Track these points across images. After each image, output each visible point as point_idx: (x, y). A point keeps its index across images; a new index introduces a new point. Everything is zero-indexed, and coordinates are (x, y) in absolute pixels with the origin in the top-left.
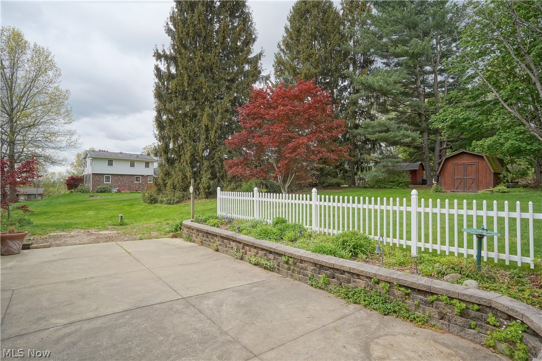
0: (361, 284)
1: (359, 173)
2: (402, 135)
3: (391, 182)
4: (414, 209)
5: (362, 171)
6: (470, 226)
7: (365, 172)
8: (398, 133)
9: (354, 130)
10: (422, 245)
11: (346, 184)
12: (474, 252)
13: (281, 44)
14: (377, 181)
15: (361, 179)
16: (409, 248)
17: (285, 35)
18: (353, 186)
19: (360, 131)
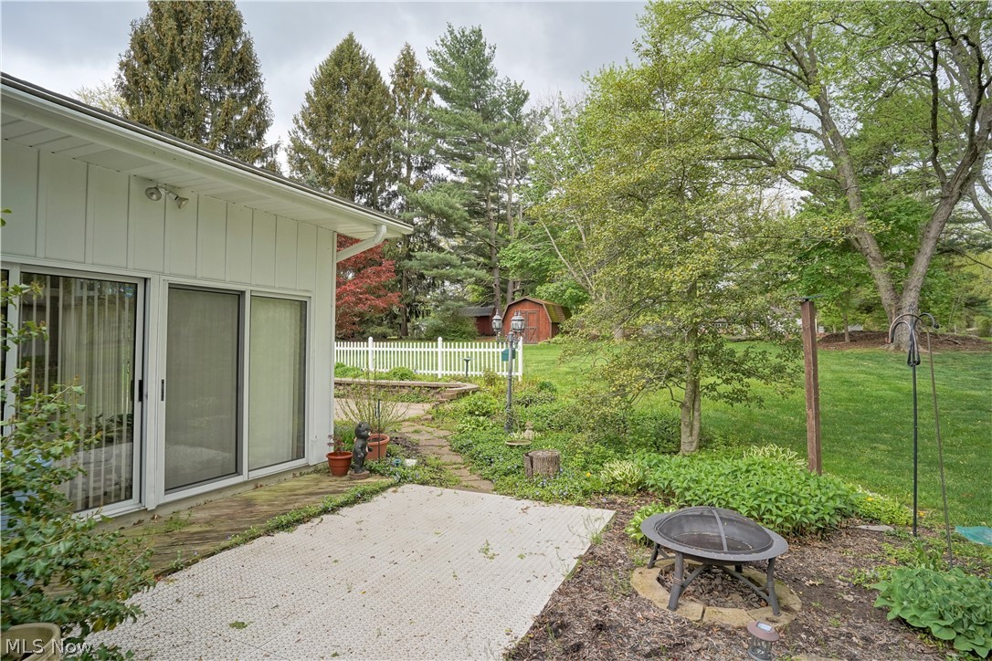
0: (405, 391)
1: (413, 320)
2: (465, 274)
3: (454, 332)
4: (440, 349)
5: (417, 316)
6: (463, 355)
7: (420, 318)
8: (460, 271)
9: (406, 261)
10: (444, 372)
11: (394, 335)
12: (464, 373)
13: (300, 117)
14: (436, 331)
15: (415, 328)
16: (437, 375)
17: (307, 105)
18: (404, 337)
19: (414, 263)
